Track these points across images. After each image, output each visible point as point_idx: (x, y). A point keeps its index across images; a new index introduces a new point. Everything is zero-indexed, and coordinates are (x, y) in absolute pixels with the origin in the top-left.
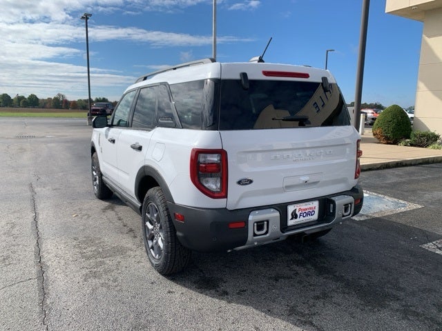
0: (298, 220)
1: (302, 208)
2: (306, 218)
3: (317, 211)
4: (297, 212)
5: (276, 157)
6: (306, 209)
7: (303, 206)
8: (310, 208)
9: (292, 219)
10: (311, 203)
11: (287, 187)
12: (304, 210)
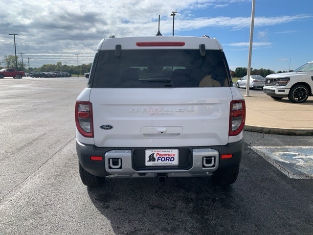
0: (156, 162)
1: (160, 153)
2: (165, 162)
3: (176, 158)
4: (155, 156)
5: (133, 110)
6: (165, 155)
7: (162, 152)
8: (169, 155)
9: (149, 161)
10: (170, 151)
11: (146, 135)
12: (162, 155)
